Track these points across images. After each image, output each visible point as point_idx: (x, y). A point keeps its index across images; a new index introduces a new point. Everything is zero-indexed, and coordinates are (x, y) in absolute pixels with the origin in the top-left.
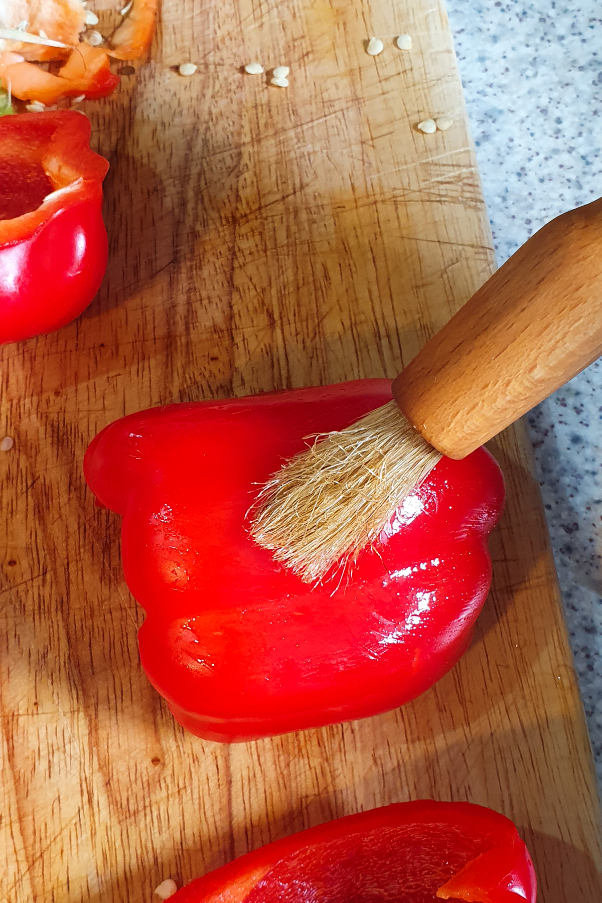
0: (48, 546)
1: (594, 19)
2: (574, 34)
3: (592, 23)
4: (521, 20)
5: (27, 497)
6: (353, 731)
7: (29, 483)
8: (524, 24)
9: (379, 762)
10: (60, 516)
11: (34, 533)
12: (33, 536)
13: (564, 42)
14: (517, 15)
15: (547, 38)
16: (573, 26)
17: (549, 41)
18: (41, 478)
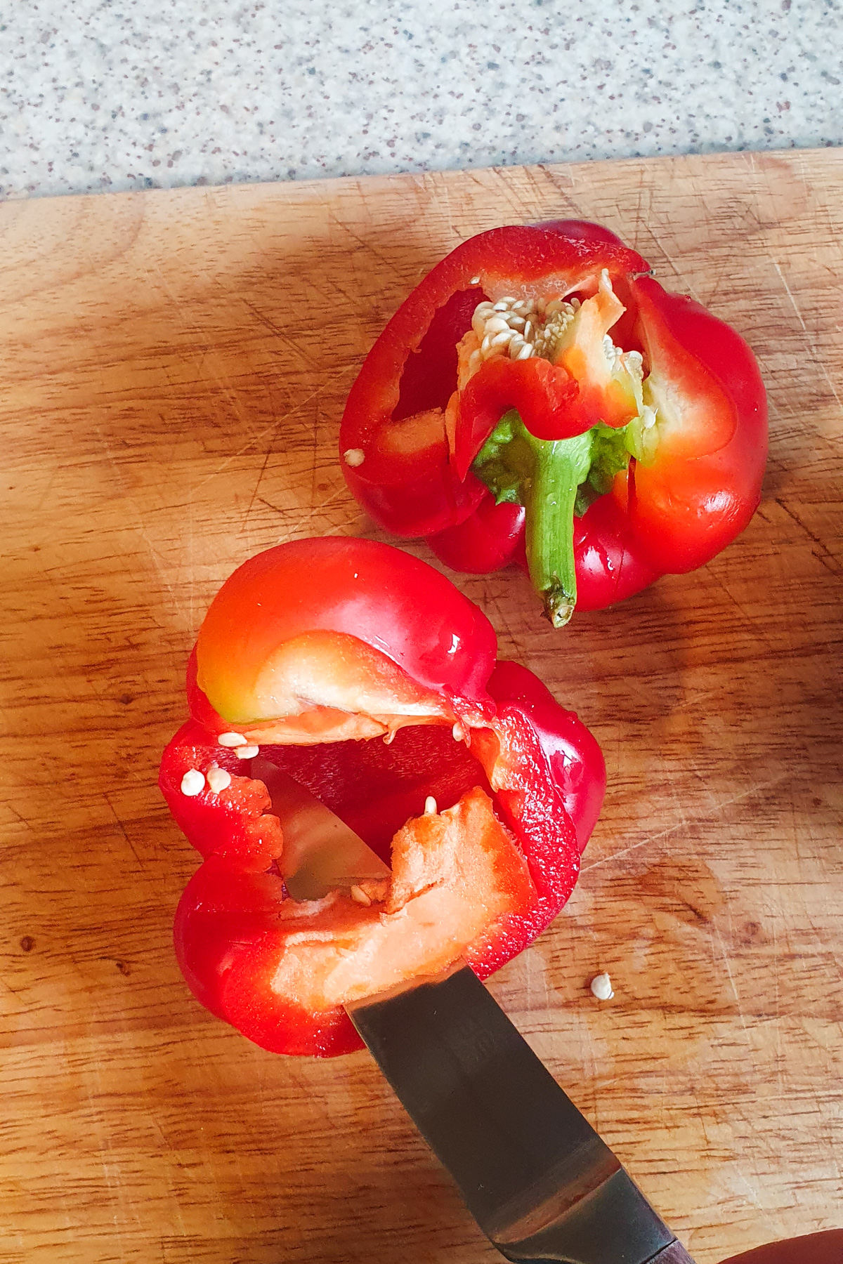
0: (622, 796)
1: (36, 105)
2: (64, 88)
3: (39, 100)
4: (121, 108)
5: (682, 771)
6: (396, 1163)
7: (698, 773)
8: (118, 103)
9: (361, 1193)
10: (658, 810)
11: (636, 780)
12: (632, 780)
13: (78, 80)
14: (123, 115)
15: (95, 86)
16: (62, 99)
17: (94, 82)
18: (706, 787)
